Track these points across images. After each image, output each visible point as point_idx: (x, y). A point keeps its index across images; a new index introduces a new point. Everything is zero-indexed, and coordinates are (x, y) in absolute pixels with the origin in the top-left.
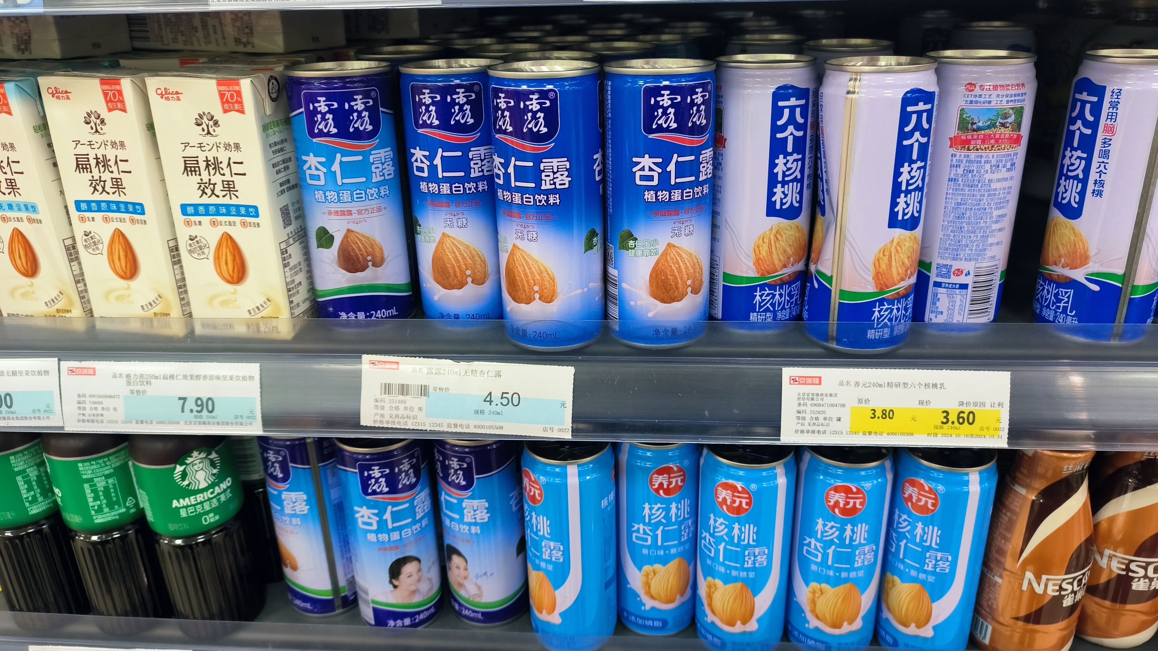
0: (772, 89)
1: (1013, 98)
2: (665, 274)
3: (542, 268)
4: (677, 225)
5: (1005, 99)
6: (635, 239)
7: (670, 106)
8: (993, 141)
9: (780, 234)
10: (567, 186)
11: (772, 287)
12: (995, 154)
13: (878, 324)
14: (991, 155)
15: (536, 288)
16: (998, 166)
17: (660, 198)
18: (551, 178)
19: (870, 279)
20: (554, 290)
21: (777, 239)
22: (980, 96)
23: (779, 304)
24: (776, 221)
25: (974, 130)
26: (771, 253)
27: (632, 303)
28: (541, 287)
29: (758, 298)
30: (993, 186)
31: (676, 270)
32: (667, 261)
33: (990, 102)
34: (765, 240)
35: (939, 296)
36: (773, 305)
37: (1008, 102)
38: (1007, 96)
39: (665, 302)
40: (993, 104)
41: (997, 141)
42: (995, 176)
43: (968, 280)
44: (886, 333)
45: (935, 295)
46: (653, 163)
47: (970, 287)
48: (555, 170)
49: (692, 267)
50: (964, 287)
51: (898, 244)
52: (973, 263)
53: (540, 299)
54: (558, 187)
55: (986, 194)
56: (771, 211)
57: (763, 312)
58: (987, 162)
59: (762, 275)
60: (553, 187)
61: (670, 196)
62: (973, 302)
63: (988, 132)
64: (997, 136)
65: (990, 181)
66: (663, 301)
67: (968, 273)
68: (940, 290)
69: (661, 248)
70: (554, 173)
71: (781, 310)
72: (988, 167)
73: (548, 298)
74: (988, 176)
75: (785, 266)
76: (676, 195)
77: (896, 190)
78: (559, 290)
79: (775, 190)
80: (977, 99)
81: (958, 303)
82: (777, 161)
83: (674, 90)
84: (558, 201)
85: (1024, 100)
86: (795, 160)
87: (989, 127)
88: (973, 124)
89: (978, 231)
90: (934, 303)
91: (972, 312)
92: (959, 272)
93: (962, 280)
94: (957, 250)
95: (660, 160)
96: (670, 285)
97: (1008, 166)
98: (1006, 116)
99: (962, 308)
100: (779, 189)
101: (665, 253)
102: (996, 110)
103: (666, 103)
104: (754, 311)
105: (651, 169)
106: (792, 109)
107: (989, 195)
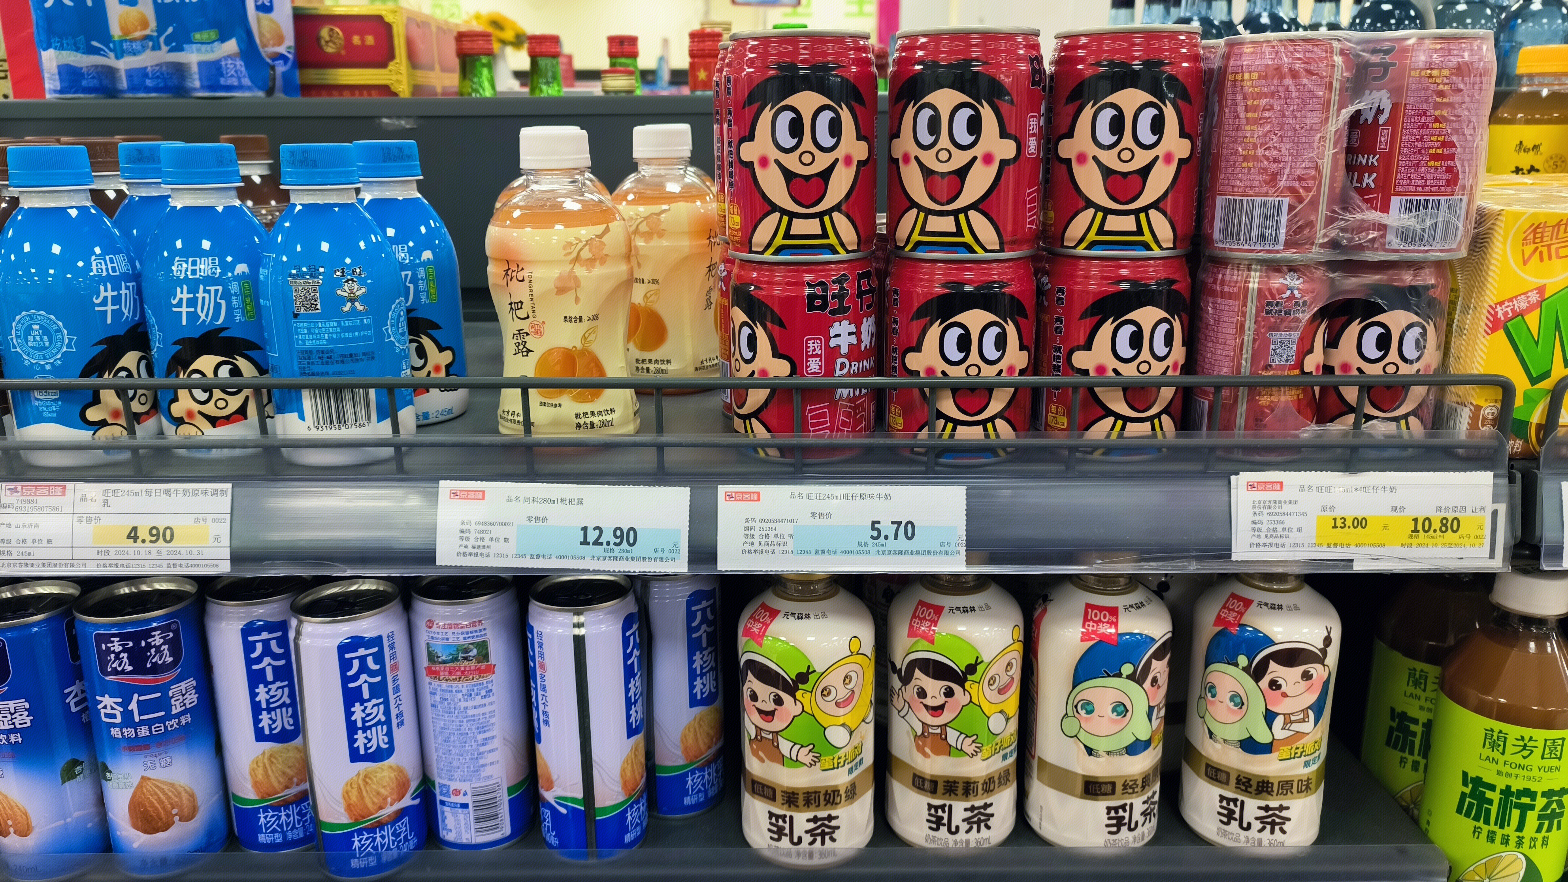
0: (241, 625)
1: (470, 635)
2: (144, 806)
3: (13, 804)
4: (149, 758)
5: (461, 637)
6: (110, 772)
7: (123, 651)
8: (459, 673)
9: (275, 758)
10: (29, 724)
11: (276, 808)
12: (465, 685)
13: (360, 854)
14: (460, 685)
15: (10, 822)
16: (471, 695)
17: (126, 734)
18: (9, 718)
19: (343, 810)
20: (28, 824)
21: (272, 762)
22: (438, 633)
23: (288, 825)
24: (267, 746)
25: (440, 663)
26: (268, 776)
27: (118, 833)
28: (14, 821)
29: (262, 820)
30: (471, 712)
31: (155, 802)
32: (144, 794)
33: (447, 639)
34: (260, 764)
35: (446, 814)
36: (280, 826)
37: (465, 638)
38: (463, 633)
39: (149, 833)
40: (450, 640)
41: (463, 672)
42: (470, 704)
43: (468, 800)
44: (372, 862)
45: (443, 812)
46: (115, 703)
47: (470, 806)
48: (13, 711)
49: (176, 796)
50: (465, 806)
51: (366, 776)
52: (468, 783)
53: (15, 832)
54: (18, 726)
55: (465, 720)
56: (260, 736)
57: (270, 833)
58: (458, 692)
59: (263, 797)
60: (12, 726)
61: (136, 733)
62: (478, 820)
63: (452, 665)
64: (462, 669)
65: (466, 708)
66: (146, 832)
67: (465, 794)
68: (446, 809)
69: (136, 781)
70: (12, 714)
71: (292, 829)
72: (460, 696)
73: (24, 833)
74: (463, 704)
75: (287, 787)
76: (144, 731)
77: (352, 728)
78: (34, 824)
79: (260, 717)
80: (436, 635)
81: (463, 822)
82: (257, 691)
83: (123, 637)
84: (20, 740)
85: (485, 634)
86: (278, 688)
87: (452, 661)
88: (438, 657)
89: (465, 755)
90: (444, 821)
91: (478, 830)
92: (457, 792)
93: (461, 799)
94: (450, 771)
95: (120, 700)
96: (151, 816)
97: (483, 693)
98: (466, 651)
99: (468, 827)
100: (264, 716)
101: (140, 787)
102: (455, 646)
103: (118, 648)
104: (262, 833)
105: (112, 708)
106: (266, 643)
107: (467, 721)
